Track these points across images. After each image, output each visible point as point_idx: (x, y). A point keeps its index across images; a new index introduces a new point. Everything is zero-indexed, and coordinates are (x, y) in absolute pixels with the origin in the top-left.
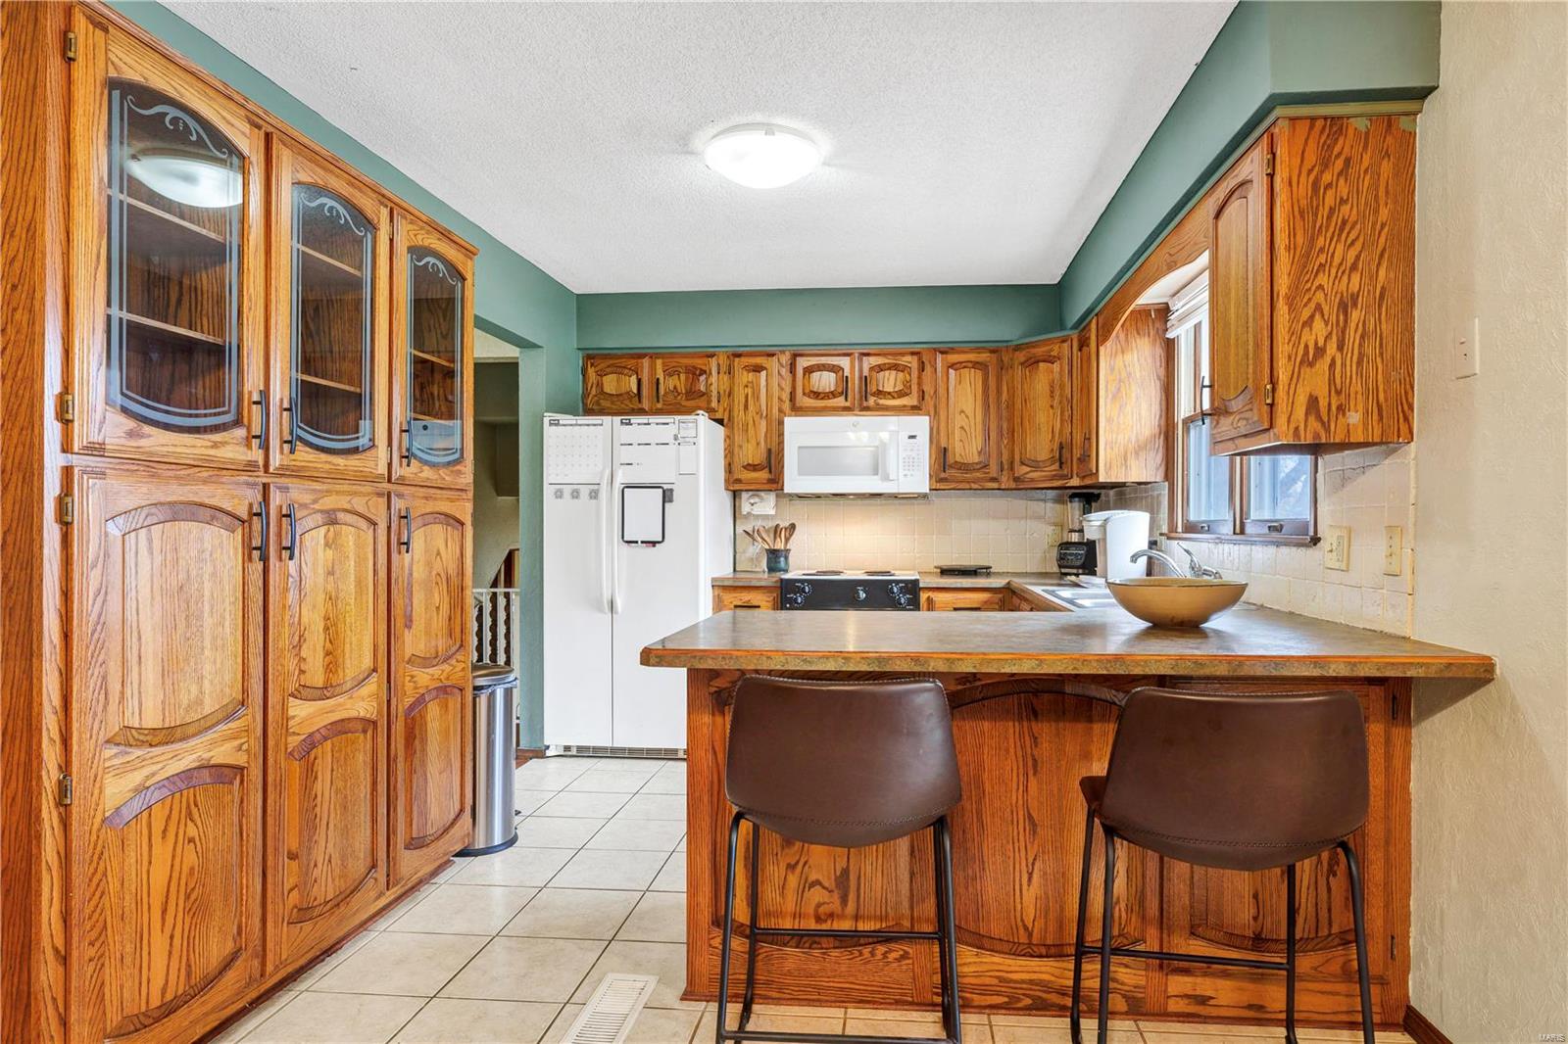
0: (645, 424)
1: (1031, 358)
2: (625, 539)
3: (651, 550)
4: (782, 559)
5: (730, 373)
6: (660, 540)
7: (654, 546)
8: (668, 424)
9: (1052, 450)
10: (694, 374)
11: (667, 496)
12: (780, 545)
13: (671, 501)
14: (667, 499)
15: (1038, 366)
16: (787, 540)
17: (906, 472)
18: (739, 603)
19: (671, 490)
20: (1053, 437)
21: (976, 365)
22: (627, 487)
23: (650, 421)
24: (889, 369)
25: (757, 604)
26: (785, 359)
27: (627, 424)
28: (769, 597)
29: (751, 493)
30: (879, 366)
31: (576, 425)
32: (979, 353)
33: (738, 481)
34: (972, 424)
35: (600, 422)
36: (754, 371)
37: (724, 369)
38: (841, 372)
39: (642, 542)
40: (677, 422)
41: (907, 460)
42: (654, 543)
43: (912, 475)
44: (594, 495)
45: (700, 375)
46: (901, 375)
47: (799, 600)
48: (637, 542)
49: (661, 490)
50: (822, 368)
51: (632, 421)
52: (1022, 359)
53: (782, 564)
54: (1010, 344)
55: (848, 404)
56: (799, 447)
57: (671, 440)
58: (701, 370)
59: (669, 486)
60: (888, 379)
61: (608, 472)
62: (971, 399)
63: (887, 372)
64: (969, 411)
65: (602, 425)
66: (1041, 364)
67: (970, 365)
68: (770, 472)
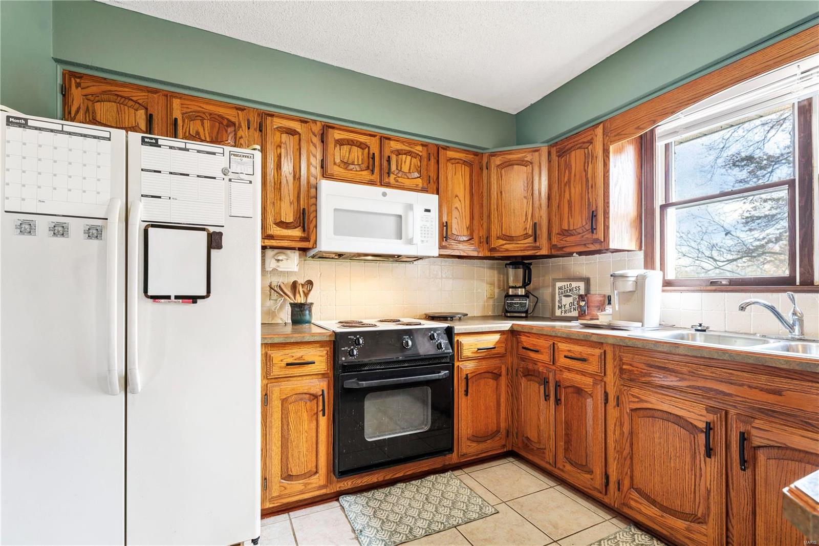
0: (180, 149)
1: (506, 162)
2: (150, 294)
3: (189, 307)
4: (307, 312)
5: (261, 131)
6: (204, 294)
7: (196, 302)
8: (214, 154)
9: (526, 229)
10: (221, 123)
11: (214, 241)
12: (300, 299)
13: (219, 247)
14: (214, 244)
15: (513, 168)
16: (306, 295)
17: (423, 239)
18: (290, 361)
19: (220, 234)
20: (527, 219)
21: (465, 163)
22: (153, 226)
23: (188, 146)
24: (405, 154)
25: (310, 360)
26: (317, 128)
27: (151, 145)
28: (322, 351)
29: (276, 251)
30: (398, 151)
31: (62, 132)
32: (467, 154)
33: (271, 237)
34: (463, 206)
35: (107, 135)
36: (287, 133)
37: (255, 125)
38: (367, 149)
39: (177, 297)
40: (227, 154)
41: (423, 229)
42: (194, 299)
43: (427, 241)
44: (95, 233)
45: (228, 126)
46: (414, 160)
47: (355, 352)
48: (168, 297)
49: (205, 233)
50: (351, 143)
51: (160, 142)
52: (498, 163)
53: (307, 317)
54: (485, 151)
55: (373, 178)
56: (336, 210)
57: (219, 174)
58: (229, 120)
59: (217, 230)
60: (405, 162)
61: (120, 204)
62: (462, 186)
63: (404, 156)
64: (461, 195)
65: (109, 139)
66: (516, 167)
67: (461, 162)
68: (304, 231)
